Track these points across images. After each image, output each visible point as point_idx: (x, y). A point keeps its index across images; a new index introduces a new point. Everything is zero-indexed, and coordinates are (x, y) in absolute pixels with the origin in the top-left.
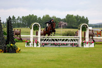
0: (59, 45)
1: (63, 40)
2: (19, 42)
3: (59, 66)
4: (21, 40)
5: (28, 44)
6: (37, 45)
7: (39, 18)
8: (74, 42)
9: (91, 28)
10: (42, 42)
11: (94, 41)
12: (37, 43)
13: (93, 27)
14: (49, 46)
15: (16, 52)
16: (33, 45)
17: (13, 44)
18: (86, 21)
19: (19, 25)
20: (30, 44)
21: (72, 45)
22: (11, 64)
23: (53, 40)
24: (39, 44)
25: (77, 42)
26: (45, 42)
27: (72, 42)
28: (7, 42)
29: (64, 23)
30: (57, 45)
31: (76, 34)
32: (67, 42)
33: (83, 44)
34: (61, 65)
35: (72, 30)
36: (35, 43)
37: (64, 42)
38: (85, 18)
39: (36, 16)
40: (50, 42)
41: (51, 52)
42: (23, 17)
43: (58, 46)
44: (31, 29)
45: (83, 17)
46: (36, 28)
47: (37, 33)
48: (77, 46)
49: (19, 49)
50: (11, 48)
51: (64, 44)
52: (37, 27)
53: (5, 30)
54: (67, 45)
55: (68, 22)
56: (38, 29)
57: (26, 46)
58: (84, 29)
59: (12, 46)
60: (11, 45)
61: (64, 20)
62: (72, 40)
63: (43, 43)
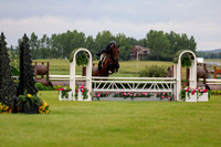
0: (132, 96)
1: (141, 86)
2: (45, 89)
3: (132, 142)
4: (49, 85)
5: (65, 93)
6: (85, 97)
7: (90, 38)
8: (165, 90)
9: (201, 60)
10: (96, 90)
11: (207, 87)
12: (84, 92)
13: (205, 58)
14: (110, 98)
15: (38, 112)
16: (76, 95)
17: (32, 93)
18: (191, 44)
19: (45, 54)
20: (70, 93)
21: (160, 96)
22: (28, 138)
23: (120, 86)
24: (88, 94)
25: (170, 90)
26: (102, 90)
27: (160, 90)
28: (20, 91)
29: (143, 49)
30: (128, 96)
31: (170, 73)
32: (149, 90)
33: (183, 95)
34: (137, 139)
35: (160, 64)
36: (80, 93)
37: (142, 90)
38: (189, 38)
39: (82, 35)
40: (113, 90)
41: (115, 111)
42: (54, 36)
43: (129, 99)
44: (71, 61)
45: (185, 36)
46: (82, 59)
47: (84, 69)
48: (172, 98)
49: (46, 104)
50: (28, 103)
51: (142, 95)
52: (84, 57)
53: (15, 63)
54: (149, 96)
55: (151, 47)
56: (87, 62)
57: (60, 99)
58: (187, 61)
59: (29, 99)
60: (29, 96)
61: (143, 43)
62: (160, 86)
63: (97, 93)
